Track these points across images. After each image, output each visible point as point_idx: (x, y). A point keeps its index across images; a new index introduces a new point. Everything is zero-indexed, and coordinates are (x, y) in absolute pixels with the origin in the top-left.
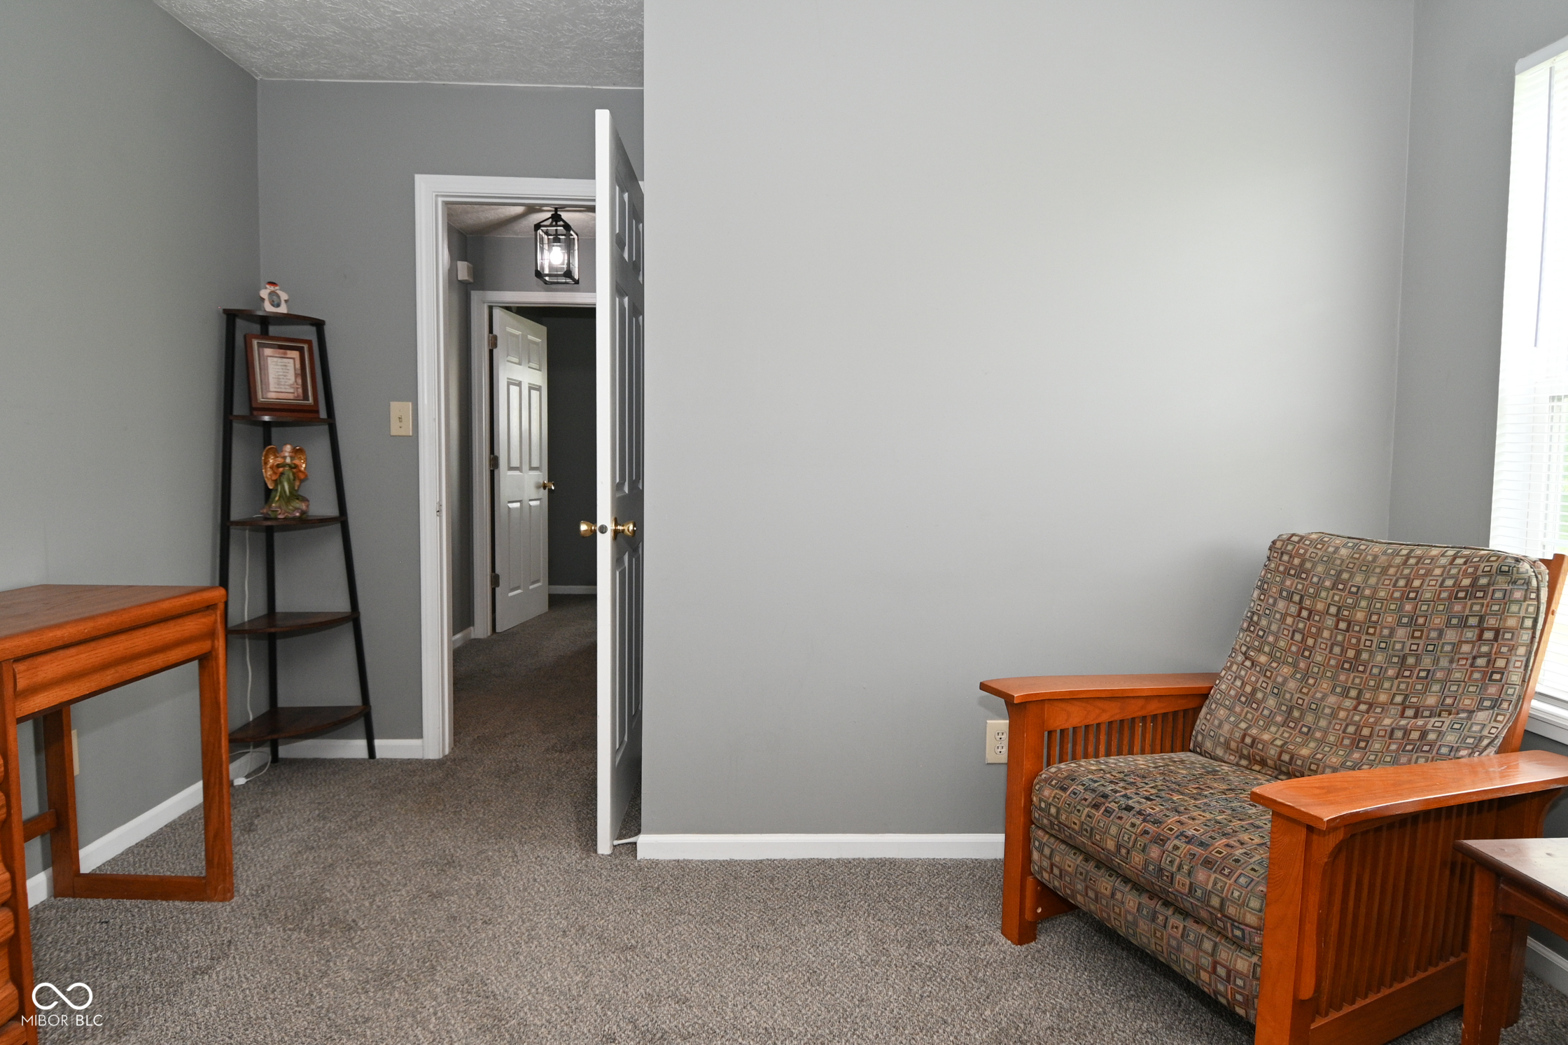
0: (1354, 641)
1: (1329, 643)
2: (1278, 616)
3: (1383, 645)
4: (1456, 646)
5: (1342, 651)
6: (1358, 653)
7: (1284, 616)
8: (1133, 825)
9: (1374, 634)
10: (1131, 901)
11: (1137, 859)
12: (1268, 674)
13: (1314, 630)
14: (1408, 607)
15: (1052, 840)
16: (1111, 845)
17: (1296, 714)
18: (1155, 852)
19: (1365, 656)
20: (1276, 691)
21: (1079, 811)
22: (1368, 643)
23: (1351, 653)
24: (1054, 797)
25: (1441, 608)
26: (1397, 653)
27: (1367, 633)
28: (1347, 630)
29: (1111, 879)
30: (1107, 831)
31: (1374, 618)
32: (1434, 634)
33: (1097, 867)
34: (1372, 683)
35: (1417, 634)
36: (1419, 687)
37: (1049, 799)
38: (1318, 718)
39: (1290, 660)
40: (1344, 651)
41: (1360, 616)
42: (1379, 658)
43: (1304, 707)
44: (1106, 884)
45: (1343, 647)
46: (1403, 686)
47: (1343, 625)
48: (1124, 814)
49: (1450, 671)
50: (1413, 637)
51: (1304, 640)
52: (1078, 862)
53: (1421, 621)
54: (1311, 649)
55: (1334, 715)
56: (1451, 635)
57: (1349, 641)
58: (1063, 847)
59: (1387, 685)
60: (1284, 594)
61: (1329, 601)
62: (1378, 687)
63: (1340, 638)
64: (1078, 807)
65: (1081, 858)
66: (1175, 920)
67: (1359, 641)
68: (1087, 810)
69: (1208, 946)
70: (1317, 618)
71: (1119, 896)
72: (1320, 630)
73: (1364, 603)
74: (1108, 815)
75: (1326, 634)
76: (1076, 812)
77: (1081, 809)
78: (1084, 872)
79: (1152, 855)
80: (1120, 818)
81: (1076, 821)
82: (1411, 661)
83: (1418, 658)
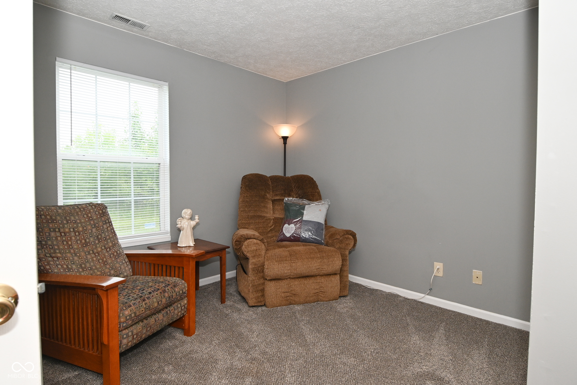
0: (82, 237)
1: (75, 241)
2: (54, 238)
3: (91, 235)
4: (107, 228)
5: (80, 241)
6: (85, 240)
7: (56, 238)
8: (157, 294)
9: (87, 233)
10: (160, 316)
11: (164, 300)
12: (66, 258)
13: (69, 238)
14: (92, 222)
15: (129, 329)
16: (156, 305)
17: (83, 266)
18: (166, 295)
19: (88, 240)
20: (72, 262)
21: (142, 306)
22: (87, 236)
23: (83, 241)
24: (131, 311)
25: (100, 220)
26: (95, 236)
27: (85, 233)
28: (79, 235)
29: (153, 318)
30: (153, 302)
31: (85, 228)
32: (102, 228)
33: (146, 320)
34: (94, 247)
35: (98, 229)
36: (105, 242)
37: (129, 313)
38: (90, 264)
39: (67, 251)
40: (81, 242)
41: (81, 229)
42: (92, 239)
43: (84, 262)
44: (152, 320)
45: (80, 240)
46: (102, 244)
47: (77, 234)
48: (151, 295)
49: (109, 236)
50: (97, 230)
51: (67, 243)
52: (141, 325)
53: (97, 225)
54: (71, 245)
55: (93, 260)
56: (105, 226)
57: (81, 238)
58: (134, 326)
59: (98, 246)
60: (52, 230)
61: (69, 227)
62: (96, 247)
63: (78, 238)
64: (140, 305)
65: (141, 323)
66: (172, 308)
67: (84, 237)
68: (143, 303)
69: (179, 306)
70: (68, 234)
71: (157, 319)
72: (71, 238)
73: (80, 225)
74: (149, 298)
75: (73, 238)
76: (141, 307)
77: (142, 305)
78: (145, 325)
79: (166, 296)
80: (153, 296)
81: (143, 310)
82: (100, 237)
83: (101, 235)
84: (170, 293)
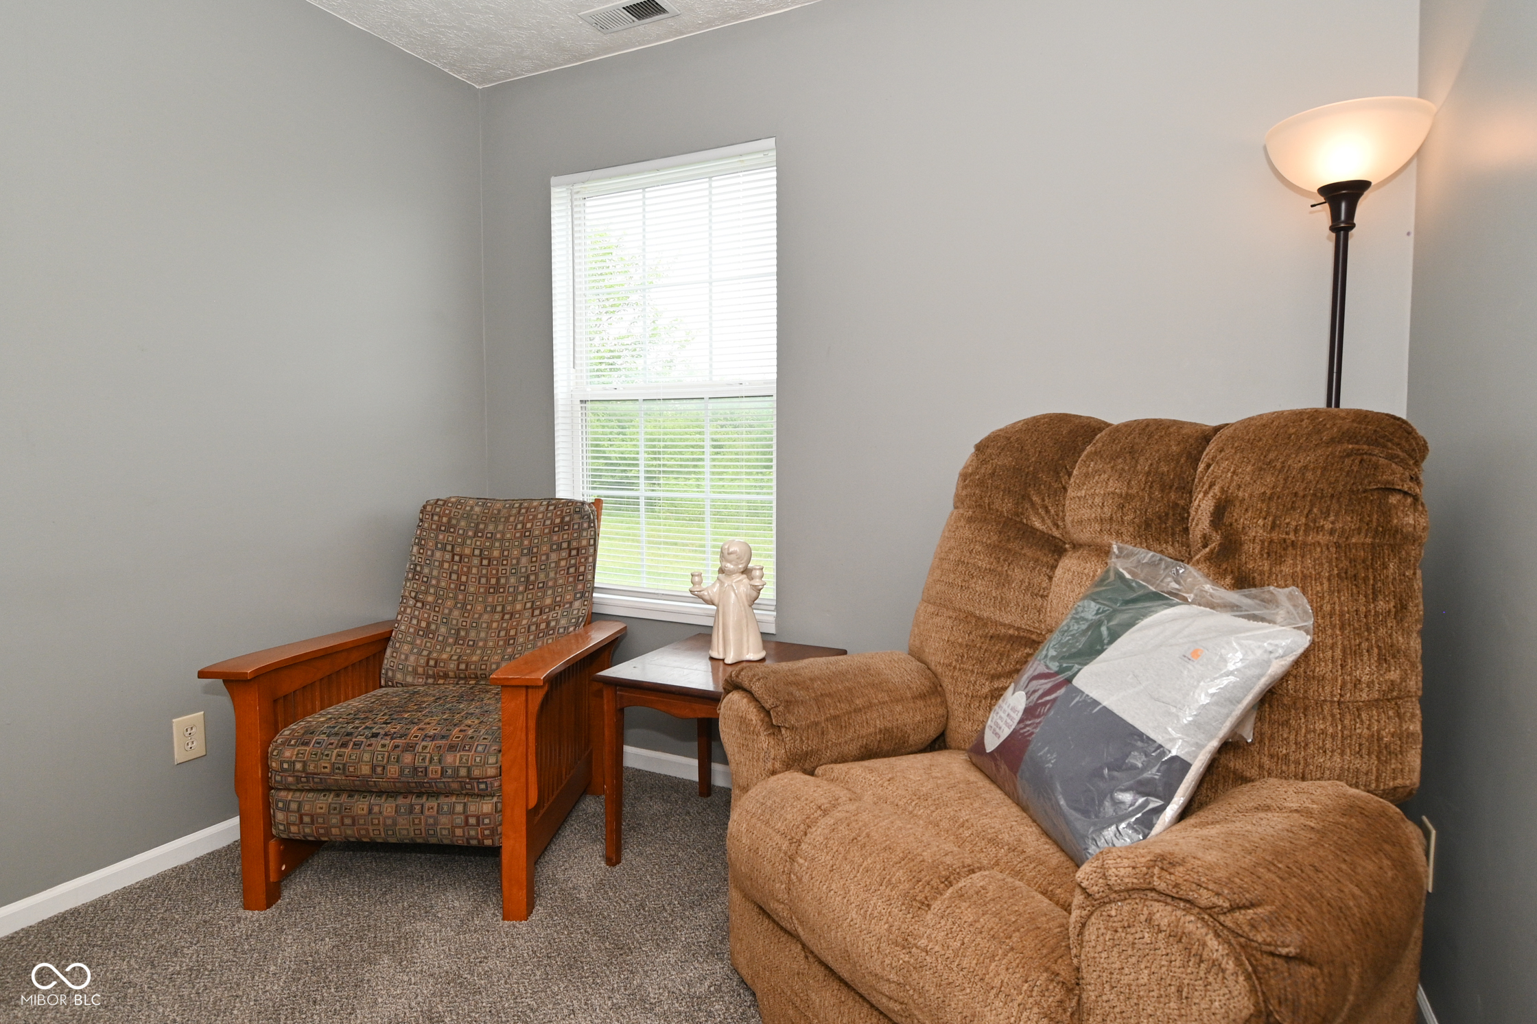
0: (494, 572)
1: (477, 577)
2: (437, 564)
3: (514, 571)
4: (557, 563)
5: (487, 580)
6: (498, 580)
7: (442, 563)
8: (383, 746)
9: (507, 565)
10: (388, 807)
11: (393, 770)
12: (437, 609)
13: (465, 569)
14: (526, 542)
15: (298, 794)
16: (366, 770)
17: (463, 633)
18: (408, 758)
19: (503, 581)
20: (445, 620)
21: (327, 755)
22: (504, 572)
23: (493, 581)
24: (297, 754)
25: (546, 539)
26: (523, 575)
27: (503, 565)
28: (489, 565)
29: (366, 799)
30: (360, 760)
31: (506, 553)
32: (544, 558)
33: (349, 796)
34: (510, 598)
35: (534, 559)
36: (540, 594)
37: (291, 758)
38: (478, 633)
39: (451, 595)
40: (488, 580)
41: (496, 553)
42: (512, 580)
43: (468, 627)
44: (360, 806)
45: (487, 578)
46: (530, 596)
47: (485, 562)
48: (373, 740)
49: (556, 580)
50: (532, 562)
51: (459, 578)
52: (330, 800)
53: (535, 550)
54: (465, 584)
55: (489, 627)
56: (554, 556)
57: (491, 572)
58: (310, 795)
59: (520, 597)
60: (439, 546)
61: (473, 546)
62: (515, 600)
63: (484, 572)
64: (326, 753)
65: (332, 796)
66: (433, 803)
67: (498, 571)
68: (335, 751)
69: (459, 808)
70: (466, 560)
71: (376, 809)
72: (469, 568)
73: (497, 544)
74: (358, 747)
75: (474, 570)
76: (324, 757)
77: (330, 752)
78: (338, 806)
79: (406, 761)
80: (370, 745)
81: (326, 765)
82: (532, 578)
83: (537, 575)
84: (421, 758)
